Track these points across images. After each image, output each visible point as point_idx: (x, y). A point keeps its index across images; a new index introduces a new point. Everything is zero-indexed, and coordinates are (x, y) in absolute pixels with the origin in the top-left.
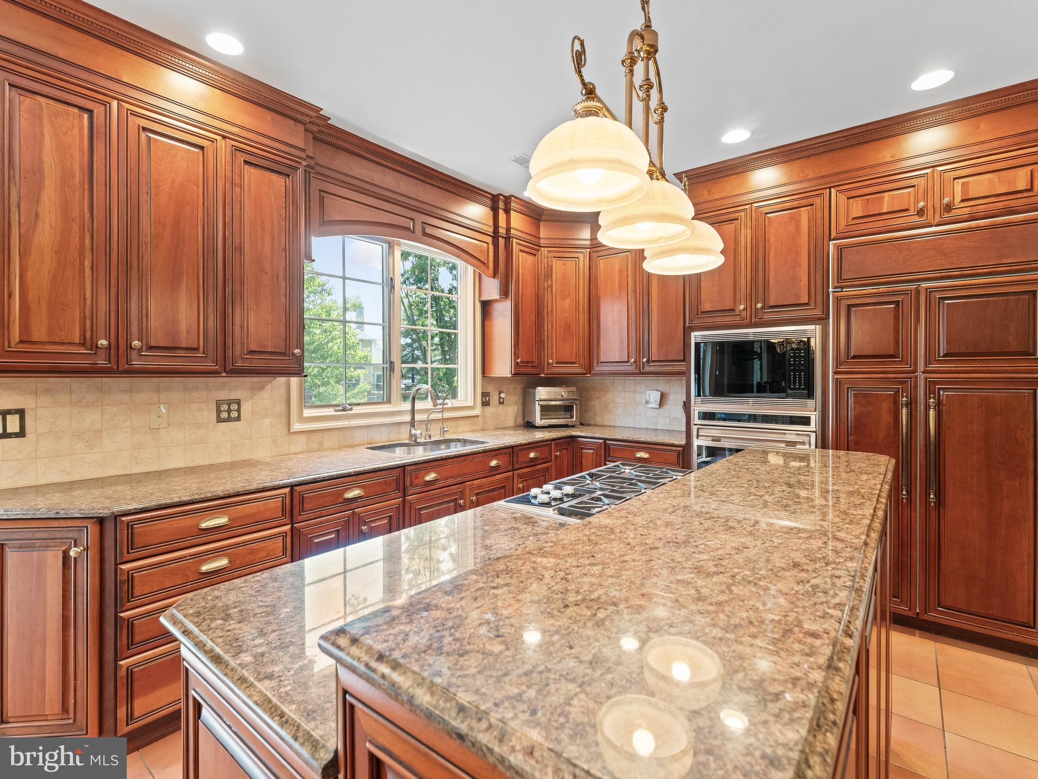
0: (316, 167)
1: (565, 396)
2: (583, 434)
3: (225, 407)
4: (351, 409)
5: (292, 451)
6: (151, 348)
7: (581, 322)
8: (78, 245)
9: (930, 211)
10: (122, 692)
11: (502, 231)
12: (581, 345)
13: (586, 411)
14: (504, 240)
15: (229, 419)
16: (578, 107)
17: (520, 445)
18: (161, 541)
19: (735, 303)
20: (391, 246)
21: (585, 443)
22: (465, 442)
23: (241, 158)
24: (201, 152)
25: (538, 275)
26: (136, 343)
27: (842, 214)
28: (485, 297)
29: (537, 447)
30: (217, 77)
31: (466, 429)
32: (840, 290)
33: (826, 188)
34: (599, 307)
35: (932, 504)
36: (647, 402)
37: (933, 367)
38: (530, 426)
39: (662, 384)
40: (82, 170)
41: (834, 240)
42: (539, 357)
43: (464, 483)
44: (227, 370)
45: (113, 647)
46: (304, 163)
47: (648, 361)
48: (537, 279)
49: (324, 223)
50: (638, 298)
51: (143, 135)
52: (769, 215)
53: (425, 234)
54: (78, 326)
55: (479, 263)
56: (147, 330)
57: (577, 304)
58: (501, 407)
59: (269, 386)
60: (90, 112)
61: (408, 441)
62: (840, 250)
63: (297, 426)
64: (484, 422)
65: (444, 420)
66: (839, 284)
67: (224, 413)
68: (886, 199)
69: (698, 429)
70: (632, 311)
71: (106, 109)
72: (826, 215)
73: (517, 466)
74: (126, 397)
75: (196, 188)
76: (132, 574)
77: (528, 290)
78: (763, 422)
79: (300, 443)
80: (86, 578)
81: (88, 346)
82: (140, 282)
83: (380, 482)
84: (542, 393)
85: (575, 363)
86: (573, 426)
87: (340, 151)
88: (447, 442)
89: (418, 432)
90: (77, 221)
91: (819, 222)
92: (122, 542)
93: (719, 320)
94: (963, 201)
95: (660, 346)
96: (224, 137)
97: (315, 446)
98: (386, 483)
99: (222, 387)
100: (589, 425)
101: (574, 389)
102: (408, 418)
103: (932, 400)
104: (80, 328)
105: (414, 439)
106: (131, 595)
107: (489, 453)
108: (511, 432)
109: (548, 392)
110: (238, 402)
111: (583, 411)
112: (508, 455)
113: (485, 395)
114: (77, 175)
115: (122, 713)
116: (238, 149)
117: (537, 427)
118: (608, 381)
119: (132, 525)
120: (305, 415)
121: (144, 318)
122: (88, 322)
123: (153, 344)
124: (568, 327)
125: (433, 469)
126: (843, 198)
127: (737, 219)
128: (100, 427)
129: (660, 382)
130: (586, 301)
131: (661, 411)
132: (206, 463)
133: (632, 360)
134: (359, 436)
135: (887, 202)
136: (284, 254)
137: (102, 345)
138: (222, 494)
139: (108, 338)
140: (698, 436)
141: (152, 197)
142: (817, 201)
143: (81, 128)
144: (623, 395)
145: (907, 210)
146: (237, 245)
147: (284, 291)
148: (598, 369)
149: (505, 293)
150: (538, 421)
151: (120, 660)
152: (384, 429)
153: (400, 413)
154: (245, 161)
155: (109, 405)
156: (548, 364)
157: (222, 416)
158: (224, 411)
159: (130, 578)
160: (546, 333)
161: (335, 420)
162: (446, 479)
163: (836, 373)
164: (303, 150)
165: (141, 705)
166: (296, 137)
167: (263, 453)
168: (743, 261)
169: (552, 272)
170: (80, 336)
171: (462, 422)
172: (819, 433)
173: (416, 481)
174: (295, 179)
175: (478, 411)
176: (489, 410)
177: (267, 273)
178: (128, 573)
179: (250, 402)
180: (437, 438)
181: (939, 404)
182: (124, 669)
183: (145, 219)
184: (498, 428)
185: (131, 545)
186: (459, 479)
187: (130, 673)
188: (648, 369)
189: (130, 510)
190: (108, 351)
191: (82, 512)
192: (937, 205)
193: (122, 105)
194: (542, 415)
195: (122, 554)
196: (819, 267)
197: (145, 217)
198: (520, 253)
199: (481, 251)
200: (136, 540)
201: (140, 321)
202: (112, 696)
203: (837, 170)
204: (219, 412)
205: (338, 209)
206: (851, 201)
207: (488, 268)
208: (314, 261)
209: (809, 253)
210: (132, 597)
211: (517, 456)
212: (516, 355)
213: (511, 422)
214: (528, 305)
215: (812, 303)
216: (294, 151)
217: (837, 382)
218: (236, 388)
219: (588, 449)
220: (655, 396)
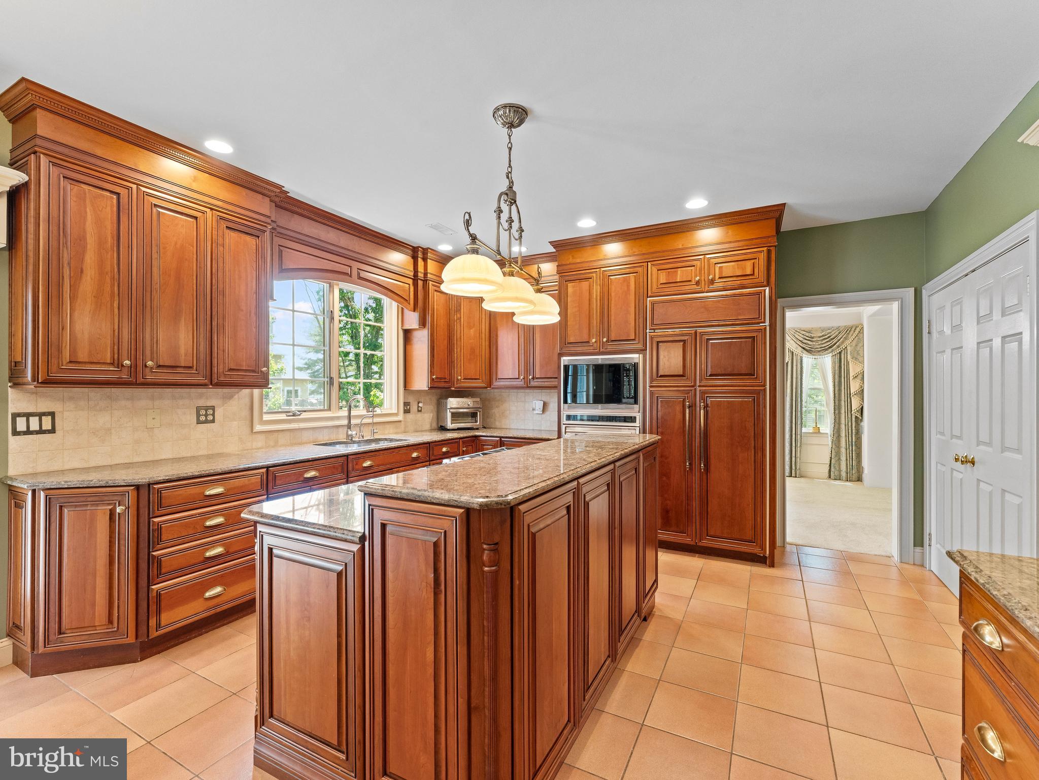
0: (278, 228)
1: (471, 405)
2: (484, 434)
3: (203, 412)
4: (299, 415)
5: (254, 447)
6: (159, 366)
7: (484, 347)
8: (110, 292)
9: (703, 283)
10: (153, 608)
11: (421, 275)
12: (483, 365)
13: (487, 417)
14: (422, 282)
15: (206, 422)
16: (468, 247)
17: (435, 442)
18: (179, 503)
19: (590, 338)
20: (331, 287)
21: (486, 441)
22: (391, 440)
23: (224, 225)
24: (195, 221)
25: (449, 309)
26: (150, 363)
27: (654, 280)
28: (407, 327)
29: (448, 444)
30: (207, 166)
31: (391, 431)
32: (653, 331)
33: (645, 262)
34: (497, 336)
35: (702, 470)
36: (534, 410)
37: (704, 383)
38: (443, 429)
39: (546, 396)
40: (113, 237)
41: (650, 297)
42: (450, 374)
43: (392, 469)
44: (213, 383)
45: (146, 576)
46: (270, 227)
47: (533, 378)
48: (449, 312)
49: (282, 270)
50: (526, 330)
51: (154, 210)
52: (611, 277)
53: (360, 278)
54: (109, 351)
55: (402, 300)
56: (157, 353)
57: (480, 333)
58: (419, 414)
59: (236, 396)
60: (118, 194)
61: (345, 440)
62: (653, 304)
63: (258, 428)
64: (405, 427)
65: (374, 424)
66: (652, 328)
67: (202, 417)
68: (679, 272)
69: (566, 427)
70: (522, 340)
71: (129, 192)
72: (645, 280)
73: (433, 458)
74: (128, 404)
75: (192, 247)
76: (161, 525)
77: (442, 322)
78: (607, 421)
79: (260, 441)
80: (127, 528)
81: (116, 365)
82: (152, 318)
83: (330, 467)
84: (453, 403)
85: (479, 379)
86: (477, 429)
87: (295, 215)
88: (377, 441)
89: (354, 433)
90: (109, 274)
91: (641, 284)
92: (154, 502)
93: (579, 349)
94: (720, 278)
95: (542, 366)
96: (212, 209)
97: (272, 443)
98: (334, 467)
99: (201, 396)
100: (490, 428)
101: (478, 399)
102: (345, 422)
103: (702, 404)
104: (111, 352)
105: (350, 438)
106: (160, 540)
107: (410, 447)
108: (428, 433)
109: (457, 402)
110: (213, 408)
111: (485, 417)
112: (425, 449)
113: (406, 404)
114: (109, 241)
115: (153, 622)
116: (222, 218)
117: (449, 430)
118: (505, 393)
119: (160, 491)
120: (264, 419)
121: (155, 345)
122: (116, 347)
123: (161, 364)
124: (473, 351)
125: (369, 458)
126: (655, 269)
127: (591, 278)
128: (110, 426)
129: (543, 394)
130: (487, 330)
131: (544, 416)
132: (189, 455)
133: (522, 377)
134: (306, 436)
135: (680, 275)
136: (255, 295)
137: (126, 364)
138: (220, 471)
139: (129, 359)
140: (565, 433)
141: (161, 255)
142: (640, 269)
143: (112, 206)
144: (516, 404)
145: (690, 281)
146: (221, 290)
147: (255, 324)
148: (496, 384)
149: (423, 323)
150: (450, 425)
151: (152, 586)
152: (326, 431)
153: (338, 418)
154: (226, 227)
155: (116, 410)
156: (458, 380)
157: (201, 419)
158: (202, 415)
159: (159, 529)
160: (456, 355)
161: (287, 423)
162: (379, 465)
163: (651, 387)
164: (269, 217)
165: (166, 618)
166: (264, 207)
167: (232, 447)
168: (595, 307)
169: (461, 308)
170: (111, 358)
171: (387, 426)
172: (641, 428)
173: (357, 467)
174: (263, 240)
175: (400, 417)
176: (409, 416)
177: (242, 310)
178: (158, 524)
179: (222, 408)
180: (369, 438)
181: (706, 406)
182: (155, 592)
183: (155, 272)
184: (417, 431)
185: (160, 505)
186: (388, 466)
187: (159, 595)
188: (533, 384)
189: (160, 480)
190: (129, 369)
191: (126, 481)
192: (706, 280)
193: (140, 189)
194: (452, 420)
195: (154, 511)
196: (641, 315)
197: (155, 270)
198: (435, 293)
199: (404, 291)
200: (163, 501)
201: (152, 347)
202: (146, 610)
203: (652, 250)
204: (198, 415)
205: (293, 259)
206: (659, 272)
207: (409, 304)
208: (275, 300)
209: (635, 305)
210: (161, 542)
211: (433, 451)
212: (432, 373)
213: (428, 427)
214: (442, 334)
215: (637, 339)
216: (262, 218)
217: (652, 393)
218: (211, 397)
219: (488, 445)
220: (539, 405)
